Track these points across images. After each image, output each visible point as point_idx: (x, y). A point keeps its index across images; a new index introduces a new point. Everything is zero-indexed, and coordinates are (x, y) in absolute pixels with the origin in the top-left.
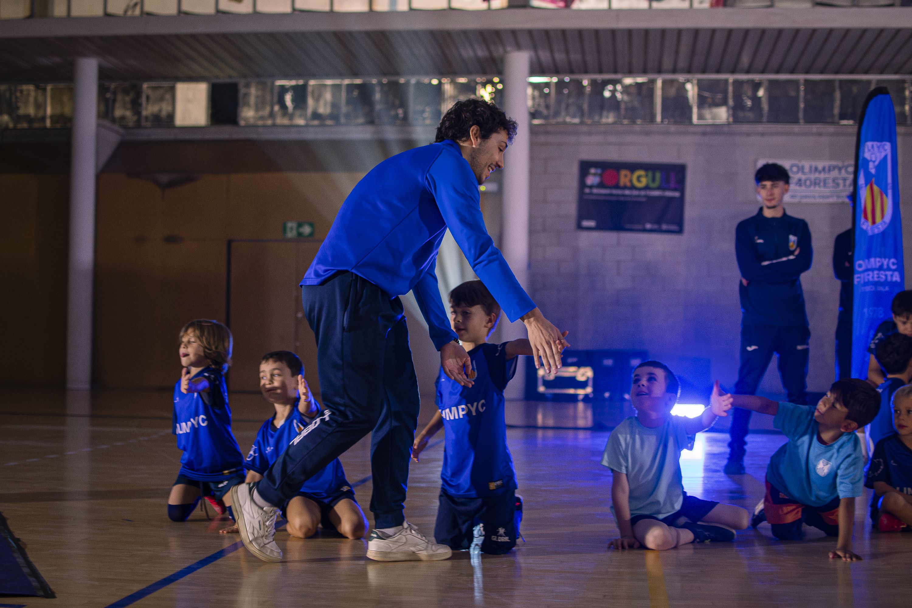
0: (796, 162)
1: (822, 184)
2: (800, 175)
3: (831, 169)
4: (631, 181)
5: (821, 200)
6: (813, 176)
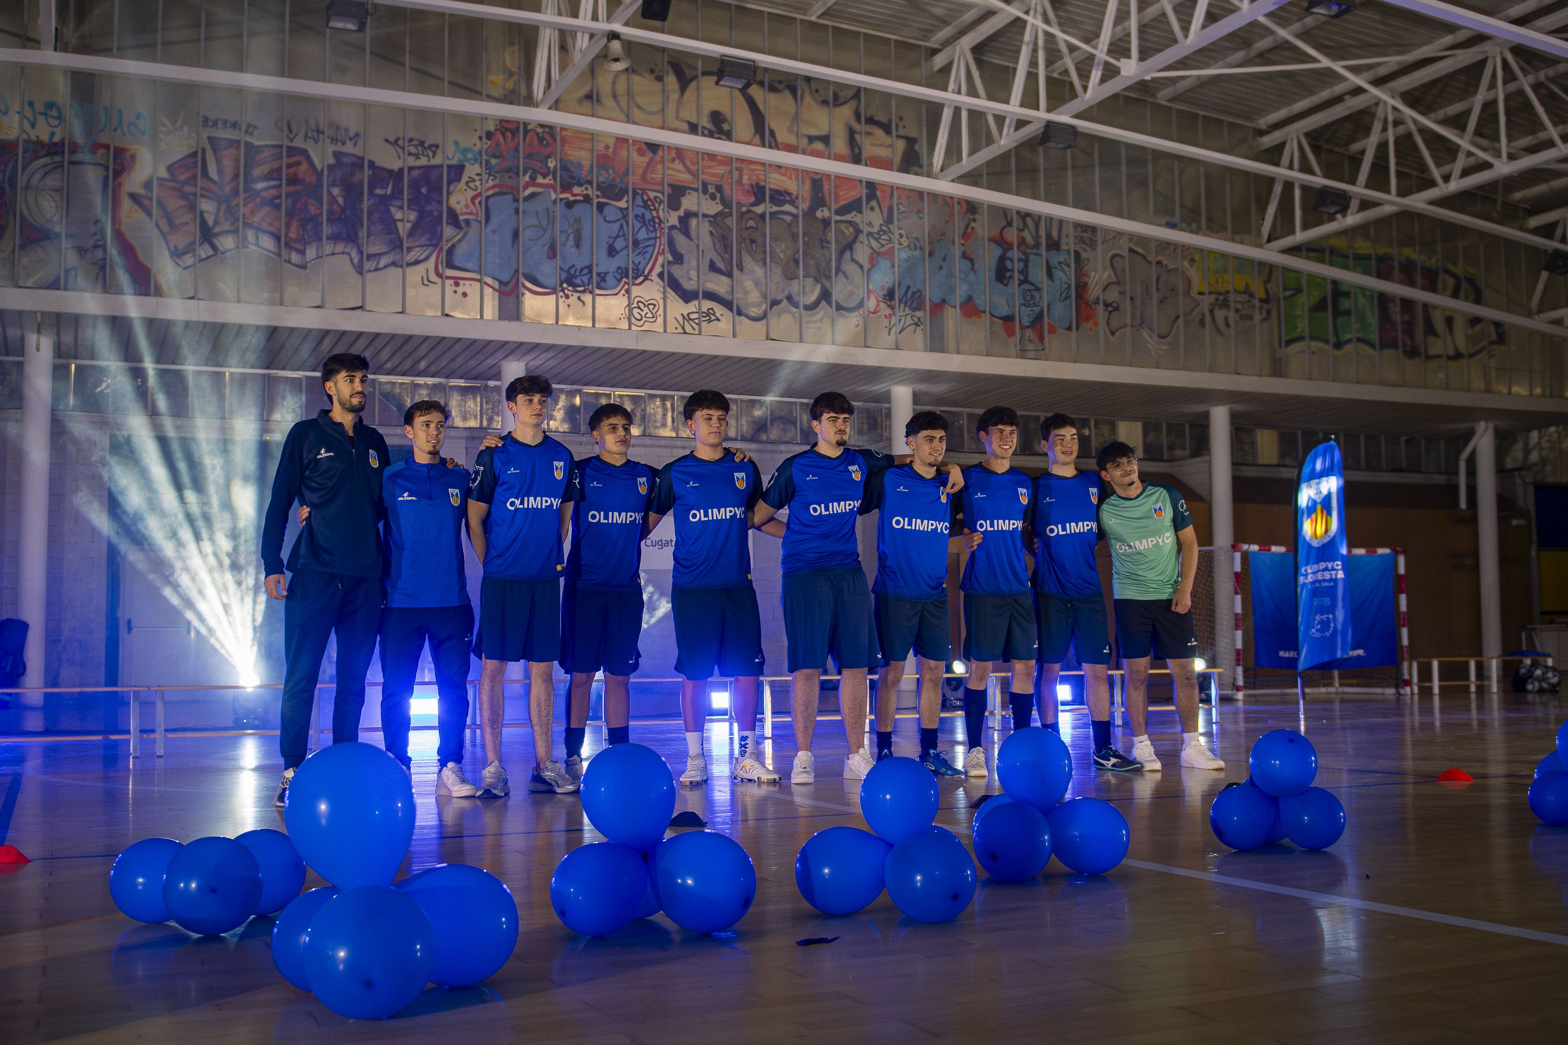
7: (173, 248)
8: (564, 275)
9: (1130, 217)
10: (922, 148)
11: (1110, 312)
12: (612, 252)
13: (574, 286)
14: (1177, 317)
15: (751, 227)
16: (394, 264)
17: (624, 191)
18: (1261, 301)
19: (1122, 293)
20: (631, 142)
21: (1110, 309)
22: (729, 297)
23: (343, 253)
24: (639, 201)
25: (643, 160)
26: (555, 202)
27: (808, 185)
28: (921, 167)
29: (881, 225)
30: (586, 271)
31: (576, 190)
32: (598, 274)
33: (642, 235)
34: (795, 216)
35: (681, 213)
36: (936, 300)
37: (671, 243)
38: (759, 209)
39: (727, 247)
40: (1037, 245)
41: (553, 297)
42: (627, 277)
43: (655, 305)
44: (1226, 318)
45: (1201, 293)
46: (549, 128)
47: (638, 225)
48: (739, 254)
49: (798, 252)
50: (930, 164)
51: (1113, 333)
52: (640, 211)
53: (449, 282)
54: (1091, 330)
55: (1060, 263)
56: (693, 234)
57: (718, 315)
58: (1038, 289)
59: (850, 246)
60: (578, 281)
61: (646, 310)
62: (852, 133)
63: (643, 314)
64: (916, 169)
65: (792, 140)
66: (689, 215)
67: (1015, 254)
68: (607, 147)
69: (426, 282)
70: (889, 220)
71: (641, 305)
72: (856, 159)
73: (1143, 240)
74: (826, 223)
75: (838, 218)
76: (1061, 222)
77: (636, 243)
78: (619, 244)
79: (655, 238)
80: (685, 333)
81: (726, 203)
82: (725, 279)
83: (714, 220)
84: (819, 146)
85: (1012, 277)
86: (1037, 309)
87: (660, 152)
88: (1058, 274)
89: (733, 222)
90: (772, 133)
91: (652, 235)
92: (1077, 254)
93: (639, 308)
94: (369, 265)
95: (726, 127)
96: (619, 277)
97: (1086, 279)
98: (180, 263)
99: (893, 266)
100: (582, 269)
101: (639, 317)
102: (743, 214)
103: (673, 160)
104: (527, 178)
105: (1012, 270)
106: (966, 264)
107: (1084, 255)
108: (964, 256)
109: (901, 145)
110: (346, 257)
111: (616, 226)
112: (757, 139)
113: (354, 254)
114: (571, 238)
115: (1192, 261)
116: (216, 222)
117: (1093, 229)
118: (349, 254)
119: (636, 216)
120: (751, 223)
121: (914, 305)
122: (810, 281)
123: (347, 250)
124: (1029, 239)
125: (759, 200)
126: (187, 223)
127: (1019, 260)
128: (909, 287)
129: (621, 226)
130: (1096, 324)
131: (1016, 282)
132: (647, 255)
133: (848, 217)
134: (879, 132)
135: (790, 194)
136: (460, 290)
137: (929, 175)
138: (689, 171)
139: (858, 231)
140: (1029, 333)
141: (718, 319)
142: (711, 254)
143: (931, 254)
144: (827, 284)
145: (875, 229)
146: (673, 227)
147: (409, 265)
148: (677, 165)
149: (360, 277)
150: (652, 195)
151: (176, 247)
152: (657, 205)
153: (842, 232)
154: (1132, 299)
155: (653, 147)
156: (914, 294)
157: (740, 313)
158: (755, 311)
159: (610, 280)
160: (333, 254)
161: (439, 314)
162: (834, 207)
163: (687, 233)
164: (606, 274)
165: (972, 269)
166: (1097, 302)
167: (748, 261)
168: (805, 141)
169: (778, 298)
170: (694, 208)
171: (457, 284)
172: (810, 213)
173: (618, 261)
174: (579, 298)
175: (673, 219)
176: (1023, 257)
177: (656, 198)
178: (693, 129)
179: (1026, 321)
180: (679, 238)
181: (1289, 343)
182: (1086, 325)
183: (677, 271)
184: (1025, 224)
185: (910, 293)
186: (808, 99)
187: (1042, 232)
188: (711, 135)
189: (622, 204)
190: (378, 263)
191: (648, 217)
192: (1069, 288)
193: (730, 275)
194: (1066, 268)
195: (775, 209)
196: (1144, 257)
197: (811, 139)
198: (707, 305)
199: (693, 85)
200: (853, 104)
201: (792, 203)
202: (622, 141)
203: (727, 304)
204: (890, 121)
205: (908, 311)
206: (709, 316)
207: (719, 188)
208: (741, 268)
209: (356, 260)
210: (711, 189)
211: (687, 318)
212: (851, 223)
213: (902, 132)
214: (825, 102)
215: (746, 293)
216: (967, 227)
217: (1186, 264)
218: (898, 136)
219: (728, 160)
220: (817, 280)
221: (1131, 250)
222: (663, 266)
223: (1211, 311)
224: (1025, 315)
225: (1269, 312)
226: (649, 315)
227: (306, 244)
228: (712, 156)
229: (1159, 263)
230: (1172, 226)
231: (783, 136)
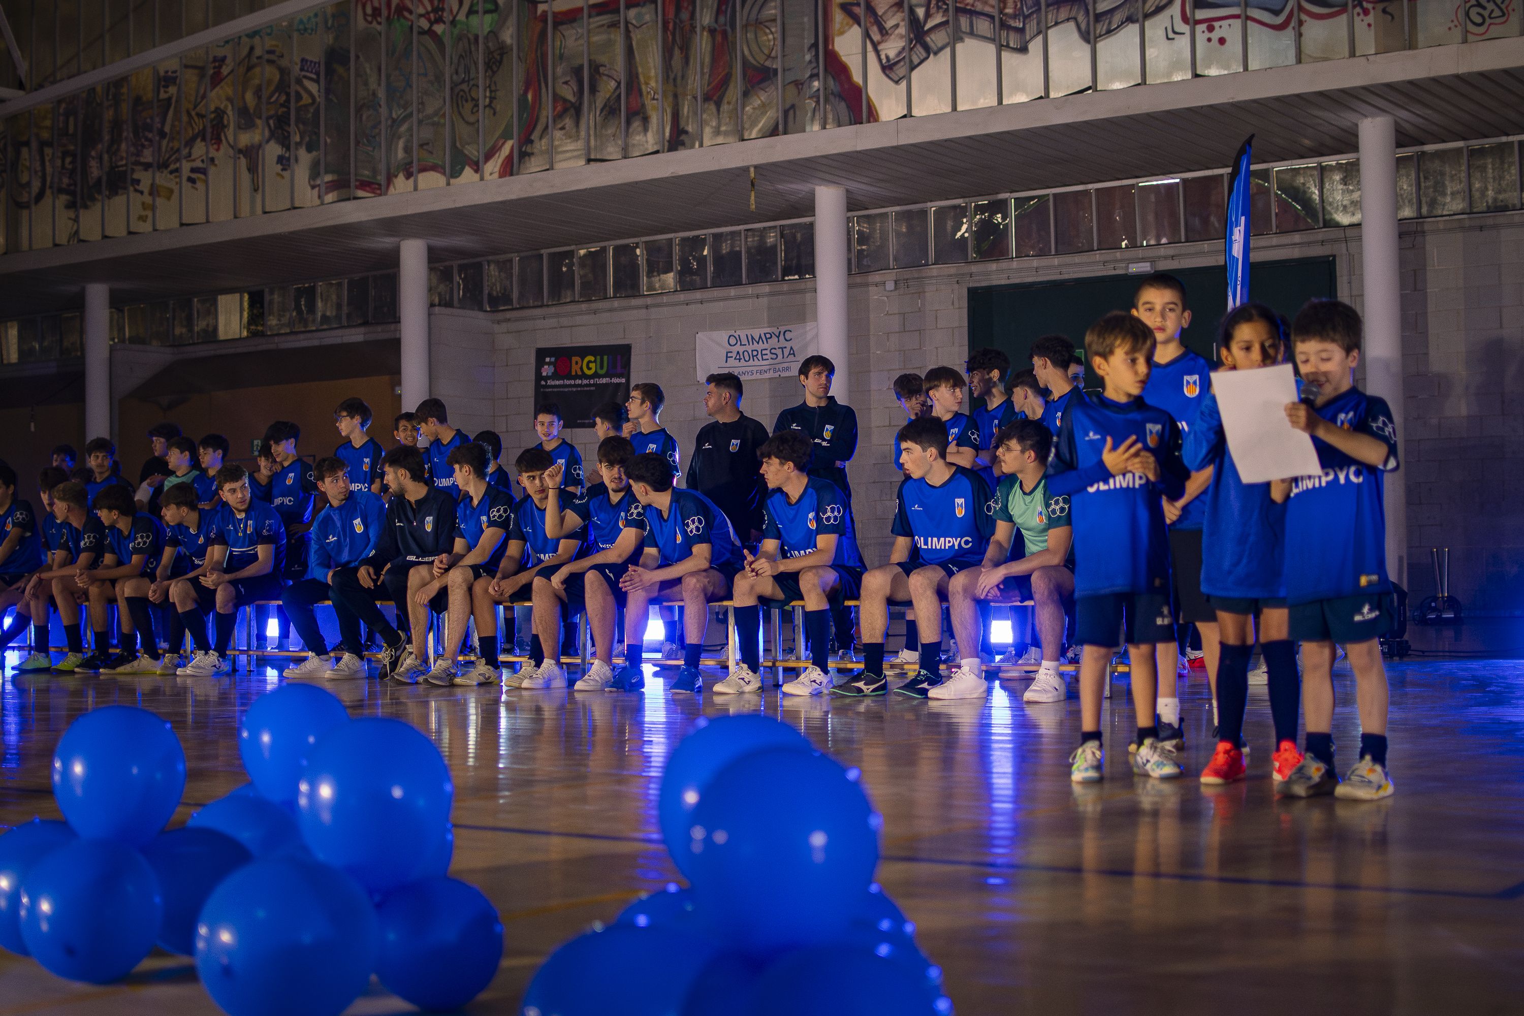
0: (732, 333)
1: (759, 356)
2: (738, 348)
3: (768, 337)
4: (581, 368)
5: (759, 376)
6: (749, 348)
7: (884, 61)
16: (1130, 19)
23: (1068, 20)
41: (1344, 18)
53: (1203, 27)
61: (1491, 7)
63: (1486, 13)
69: (1171, 35)
71: (1482, 1)
93: (1479, 5)
94: (1101, 28)
98: (892, 75)
101: (1478, 20)
110: (1072, 25)
113: (1081, 18)
116: (928, 15)
118: (1075, 19)
123: (1073, 14)
126: (897, 26)
136: (1215, 35)
147: (1147, 16)
149: (1087, 48)
151: (887, 57)
160: (1057, 24)
161: (1189, 76)
171: (1211, 29)
174: (1384, 10)
190: (1110, 23)
209: (1083, 26)
226: (1497, 13)
227: (1026, 17)
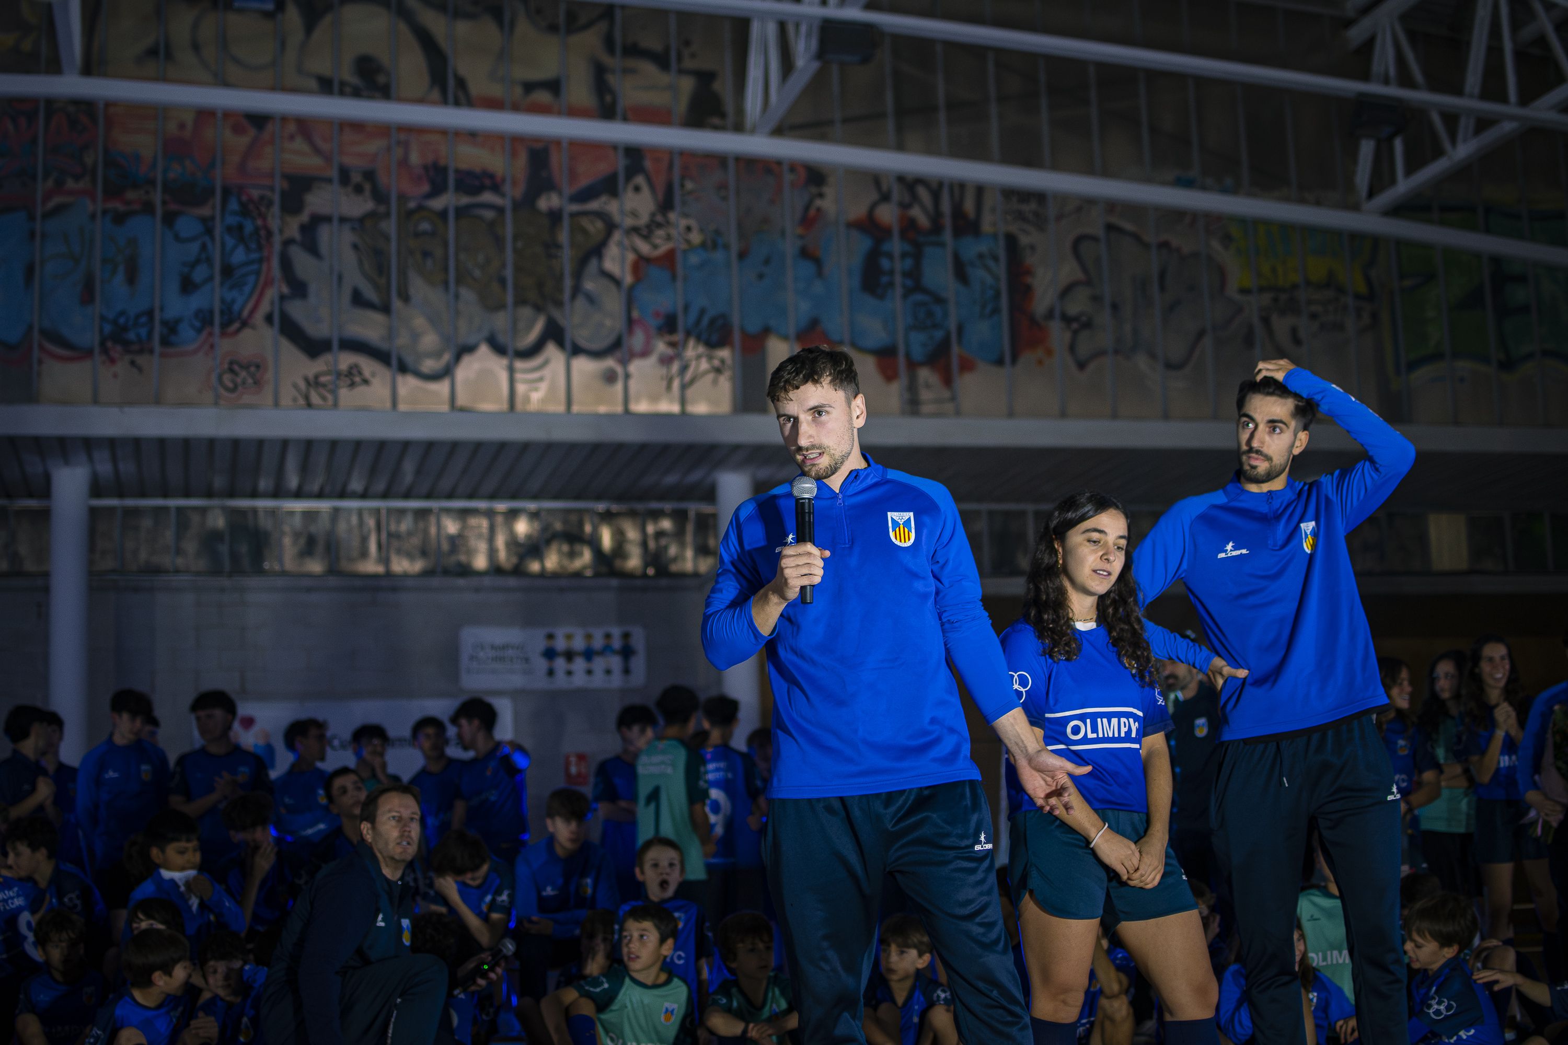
8: (108, 328)
9: (1106, 173)
10: (724, 87)
11: (1075, 333)
12: (187, 286)
13: (126, 344)
14: (1201, 334)
15: (425, 233)
17: (209, 192)
18: (1358, 297)
19: (1096, 299)
20: (219, 115)
21: (1075, 326)
22: (384, 346)
24: (234, 205)
25: (244, 141)
26: (93, 217)
27: (522, 160)
28: (723, 115)
29: (653, 215)
30: (143, 319)
31: (131, 195)
32: (164, 323)
33: (239, 256)
34: (500, 210)
35: (304, 217)
36: (754, 327)
37: (286, 264)
38: (438, 204)
39: (382, 268)
40: (937, 228)
41: (89, 363)
42: (211, 323)
43: (258, 367)
44: (1294, 331)
45: (1244, 291)
46: (86, 106)
47: (230, 242)
48: (403, 273)
49: (504, 266)
50: (740, 111)
51: (1082, 366)
52: (231, 220)
54: (1040, 362)
55: (981, 256)
56: (324, 248)
57: (367, 373)
58: (940, 300)
59: (598, 251)
60: (131, 336)
61: (243, 374)
62: (600, 72)
63: (239, 380)
64: (716, 121)
65: (496, 91)
66: (317, 220)
67: (896, 246)
68: (182, 126)
70: (666, 205)
71: (236, 368)
72: (608, 112)
73: (1135, 210)
74: (555, 216)
75: (575, 208)
76: (980, 190)
77: (227, 271)
78: (199, 274)
79: (260, 261)
80: (309, 405)
81: (380, 196)
82: (379, 317)
83: (361, 223)
84: (543, 97)
85: (891, 284)
86: (939, 334)
87: (270, 127)
88: (978, 274)
89: (390, 226)
90: (461, 83)
91: (254, 256)
92: (1011, 241)
93: (231, 370)
95: (381, 79)
96: (197, 324)
97: (1029, 280)
99: (674, 277)
100: (138, 317)
101: (230, 385)
102: (410, 214)
103: (292, 138)
104: (50, 183)
105: (891, 272)
106: (807, 268)
107: (1024, 240)
108: (805, 253)
109: (687, 85)
111: (195, 247)
112: (436, 94)
114: (121, 269)
115: (1227, 239)
117: (1040, 197)
119: (229, 229)
120: (425, 226)
121: (715, 338)
122: (526, 312)
124: (923, 220)
125: (437, 190)
127: (904, 255)
128: (702, 312)
129: (204, 247)
130: (1049, 352)
131: (899, 291)
132: (247, 289)
133: (594, 205)
134: (649, 68)
135: (491, 176)
137: (739, 127)
138: (317, 151)
139: (611, 226)
140: (925, 374)
141: (366, 382)
142: (355, 278)
143: (742, 255)
144: (557, 314)
145: (644, 220)
146: (288, 242)
148: (299, 144)
150: (255, 193)
152: (263, 209)
153: (584, 231)
154: (1115, 307)
155: (259, 120)
156: (712, 322)
157: (403, 368)
158: (429, 365)
159: (186, 331)
162: (568, 191)
163: (312, 249)
164: (178, 321)
165: (820, 274)
166: (1050, 315)
167: (418, 287)
168: (519, 91)
169: (471, 340)
170: (325, 210)
172: (528, 201)
173: (197, 301)
174: (133, 363)
175: (293, 228)
176: (908, 248)
177: (262, 198)
178: (326, 86)
179: (918, 353)
180: (302, 261)
181: (1412, 366)
182: (1028, 357)
183: (296, 310)
184: (915, 198)
185: (705, 321)
186: (523, 27)
187: (946, 206)
188: (357, 93)
189: (205, 211)
191: (249, 227)
192: (997, 295)
193: (386, 309)
194: (991, 263)
195: (465, 200)
196: (1137, 237)
197: (529, 87)
198: (346, 360)
199: (328, 19)
200: (602, 26)
201: (496, 188)
202: (205, 115)
203: (382, 356)
204: (667, 49)
205: (701, 349)
206: (353, 377)
207: (369, 175)
208: (405, 298)
210: (356, 178)
211: (314, 383)
212: (601, 215)
213: (688, 64)
214: (553, 28)
215: (416, 337)
216: (807, 208)
217: (1216, 245)
218: (681, 72)
219: (384, 130)
220: (538, 309)
221: (1110, 228)
222: (272, 303)
223: (1266, 321)
224: (919, 343)
225: (1374, 316)
226: (250, 381)
228: (357, 126)
229: (1165, 245)
230: (1187, 184)
231: (476, 87)
